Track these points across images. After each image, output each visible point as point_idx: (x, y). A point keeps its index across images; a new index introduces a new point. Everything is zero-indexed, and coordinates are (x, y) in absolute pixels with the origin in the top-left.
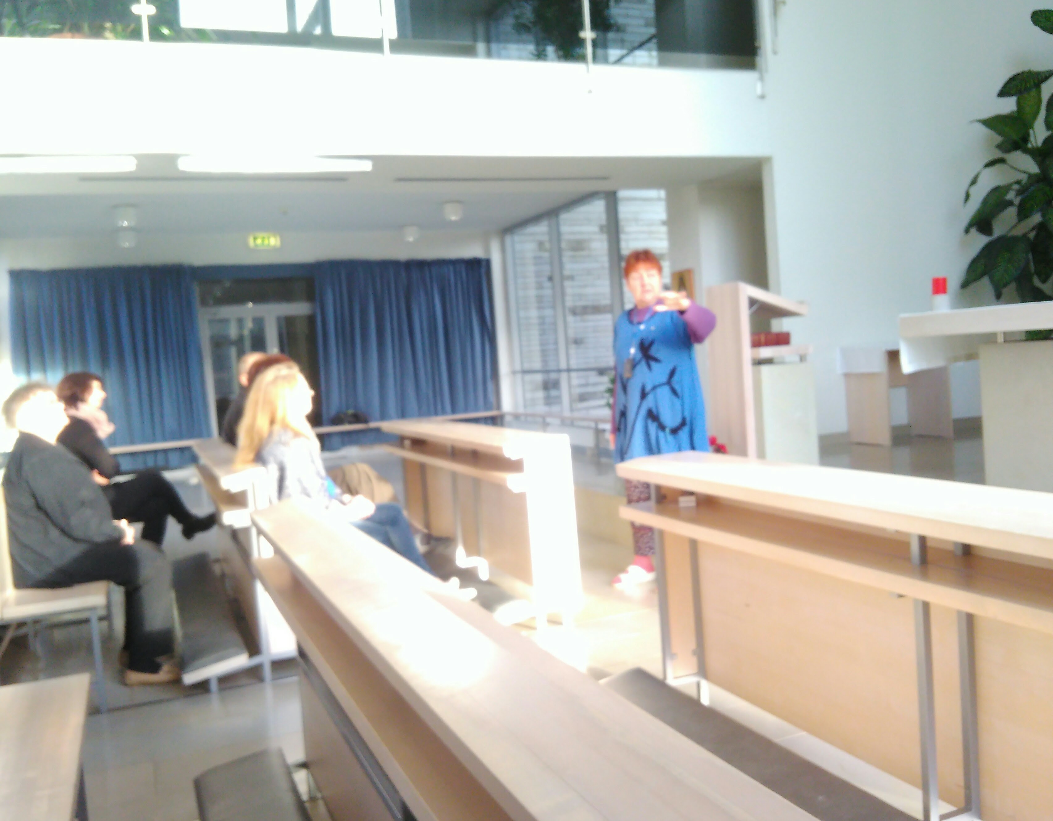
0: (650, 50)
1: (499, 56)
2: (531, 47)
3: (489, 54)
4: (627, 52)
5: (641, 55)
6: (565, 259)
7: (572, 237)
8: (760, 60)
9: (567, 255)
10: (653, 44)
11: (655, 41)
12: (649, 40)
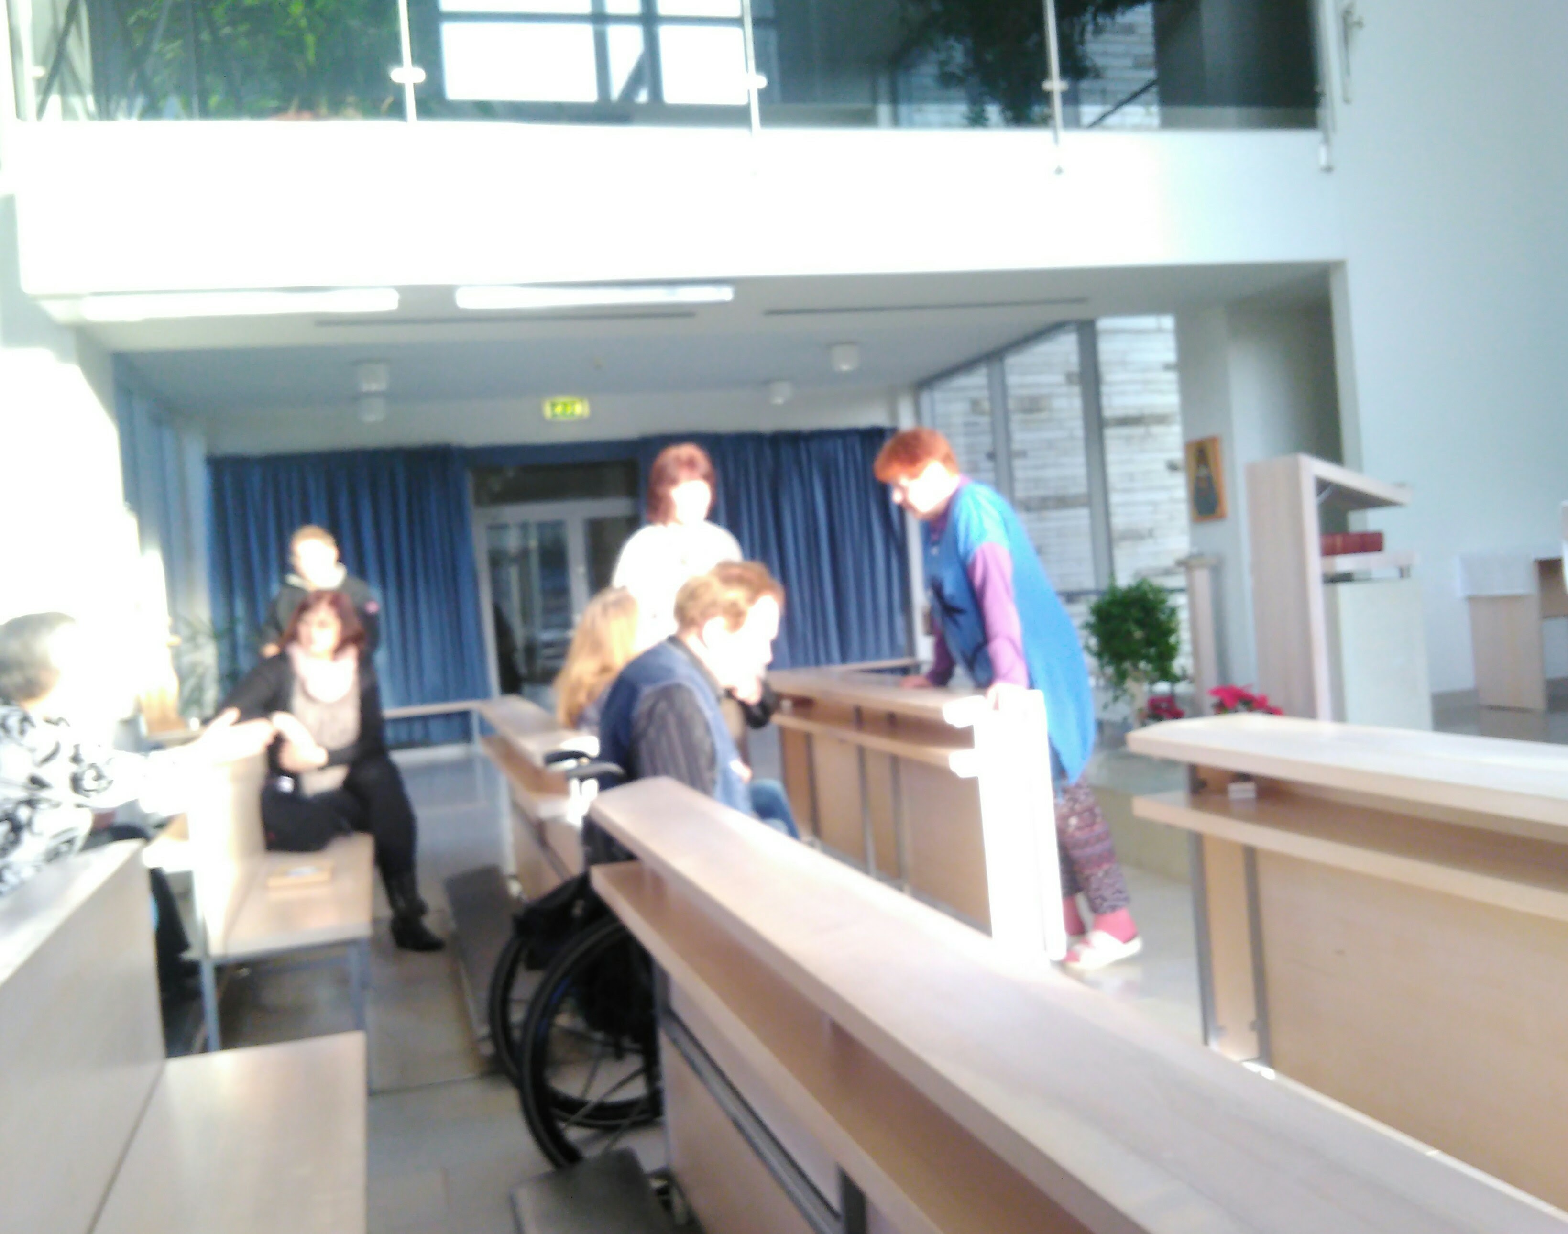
0: (1147, 104)
1: (912, 124)
2: (961, 109)
3: (896, 121)
4: (1112, 109)
5: (1134, 113)
6: (1014, 426)
7: (1025, 392)
8: (1323, 113)
9: (1016, 419)
10: (1152, 94)
11: (1154, 89)
12: (1145, 89)
